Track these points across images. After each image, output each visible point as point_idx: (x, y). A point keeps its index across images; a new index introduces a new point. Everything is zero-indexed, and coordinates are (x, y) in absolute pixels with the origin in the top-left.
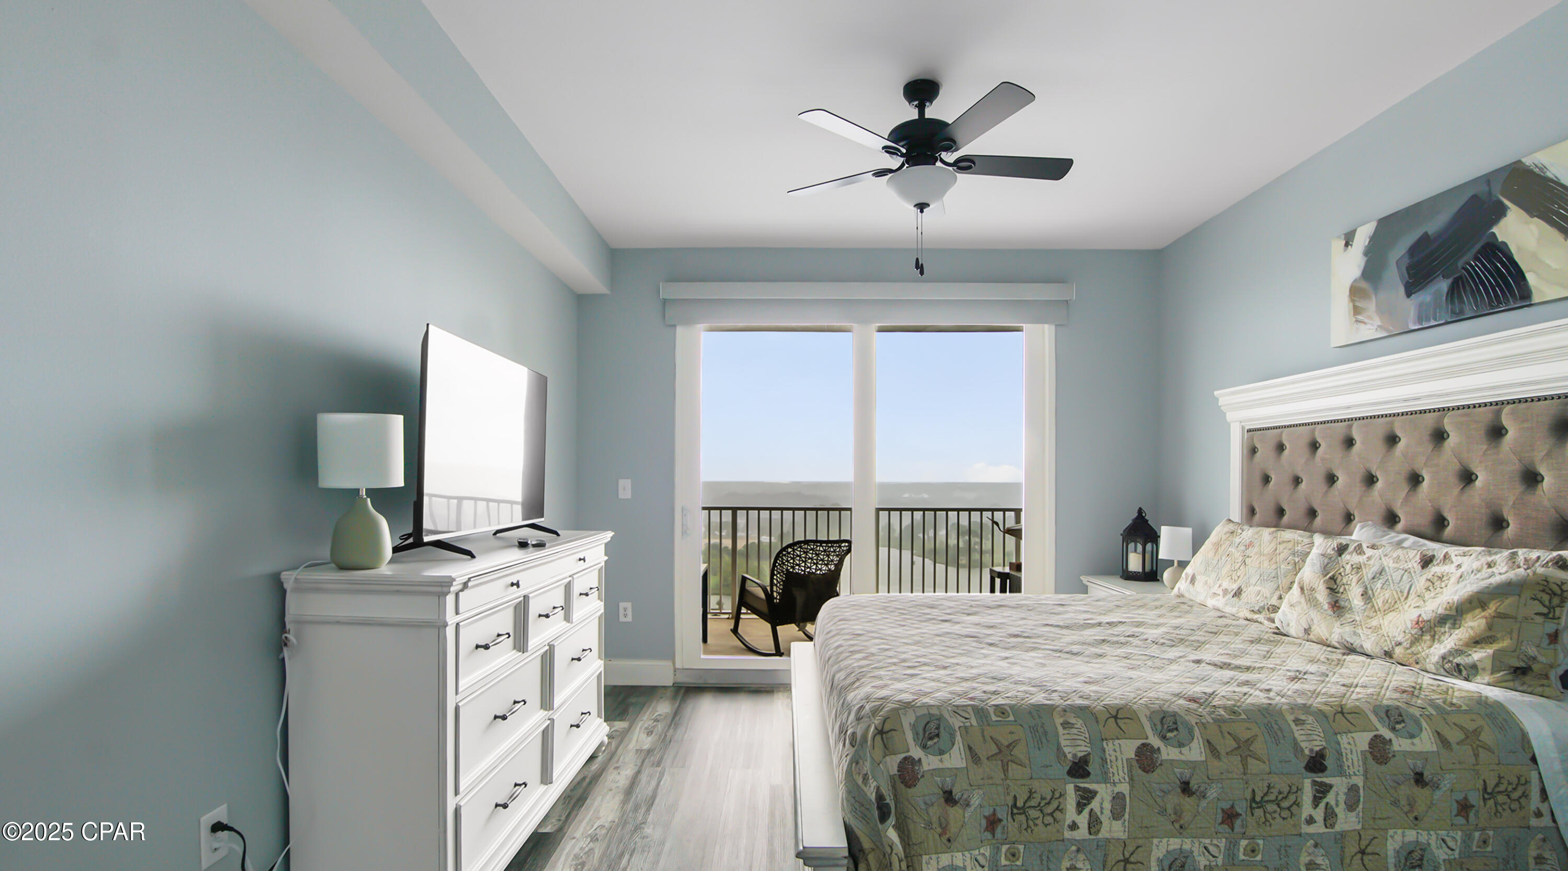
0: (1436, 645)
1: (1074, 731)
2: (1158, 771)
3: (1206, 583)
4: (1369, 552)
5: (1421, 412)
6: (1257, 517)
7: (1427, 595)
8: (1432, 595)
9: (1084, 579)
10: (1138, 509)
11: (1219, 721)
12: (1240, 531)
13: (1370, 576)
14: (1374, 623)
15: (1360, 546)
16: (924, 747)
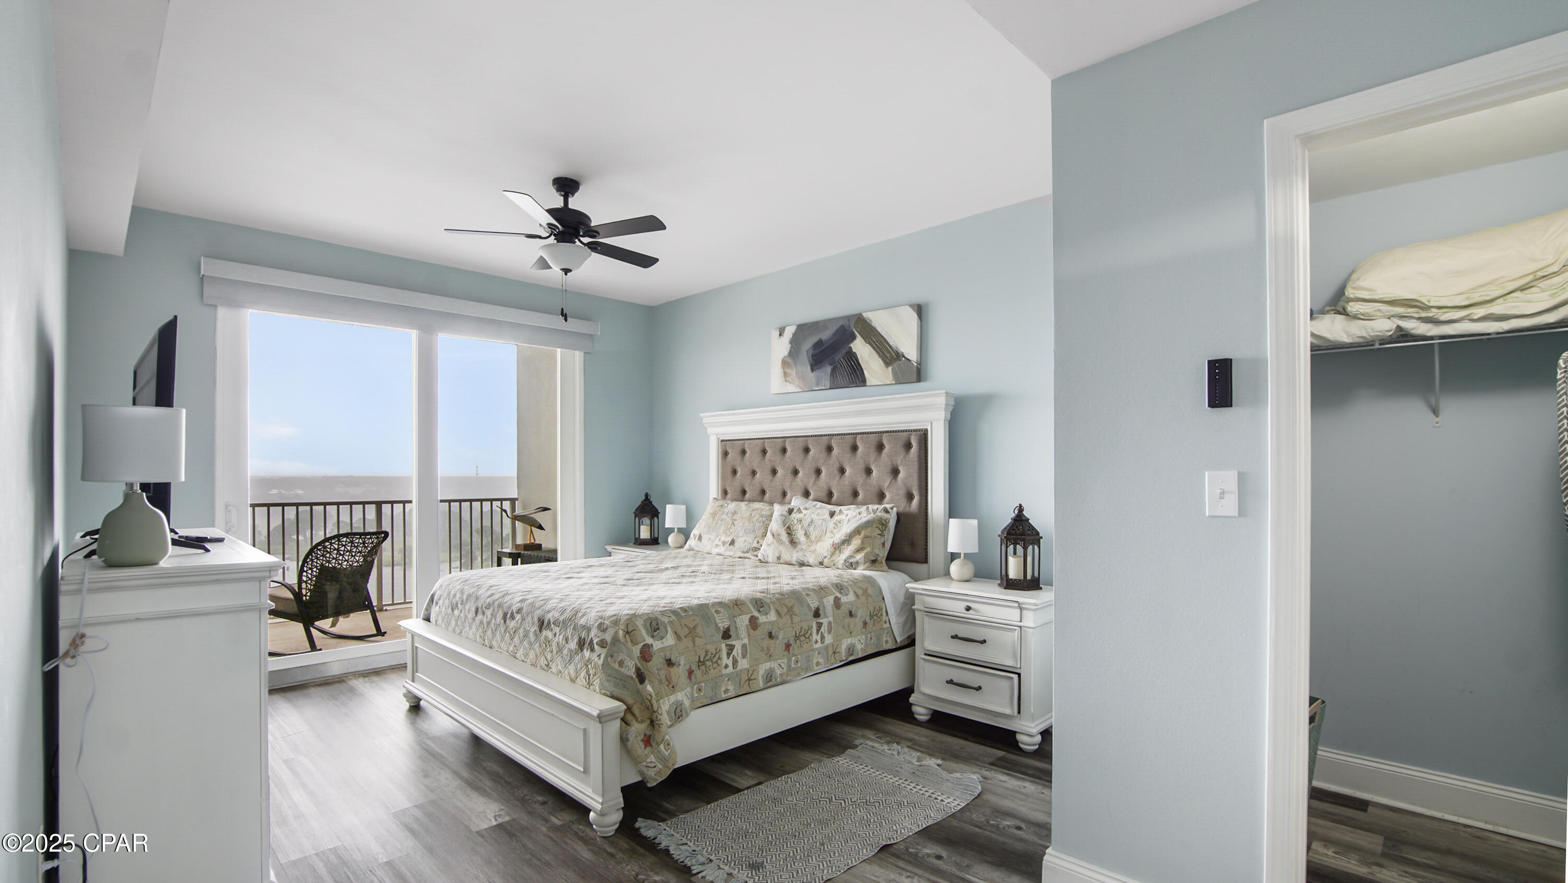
0: (842, 555)
1: (721, 614)
2: (759, 629)
3: (710, 539)
4: (804, 512)
5: (820, 435)
6: (729, 496)
7: (835, 531)
8: (837, 530)
9: (609, 548)
10: (645, 493)
11: (778, 599)
12: (726, 505)
13: (807, 525)
14: (812, 548)
15: (799, 509)
16: (653, 637)
